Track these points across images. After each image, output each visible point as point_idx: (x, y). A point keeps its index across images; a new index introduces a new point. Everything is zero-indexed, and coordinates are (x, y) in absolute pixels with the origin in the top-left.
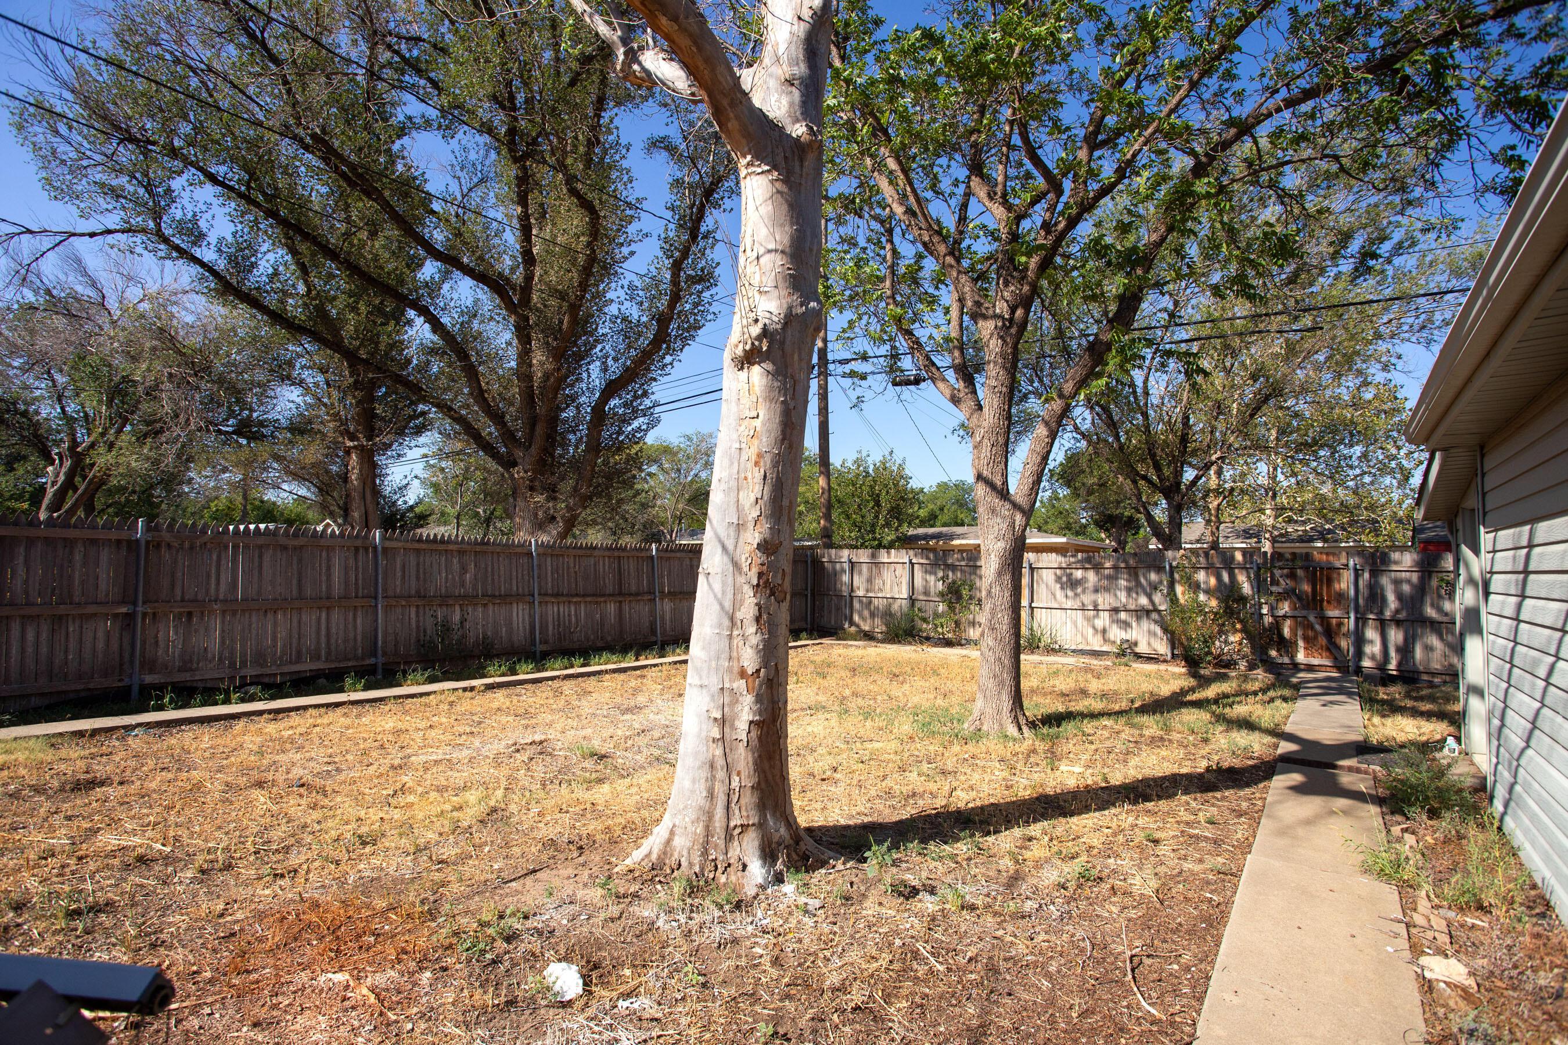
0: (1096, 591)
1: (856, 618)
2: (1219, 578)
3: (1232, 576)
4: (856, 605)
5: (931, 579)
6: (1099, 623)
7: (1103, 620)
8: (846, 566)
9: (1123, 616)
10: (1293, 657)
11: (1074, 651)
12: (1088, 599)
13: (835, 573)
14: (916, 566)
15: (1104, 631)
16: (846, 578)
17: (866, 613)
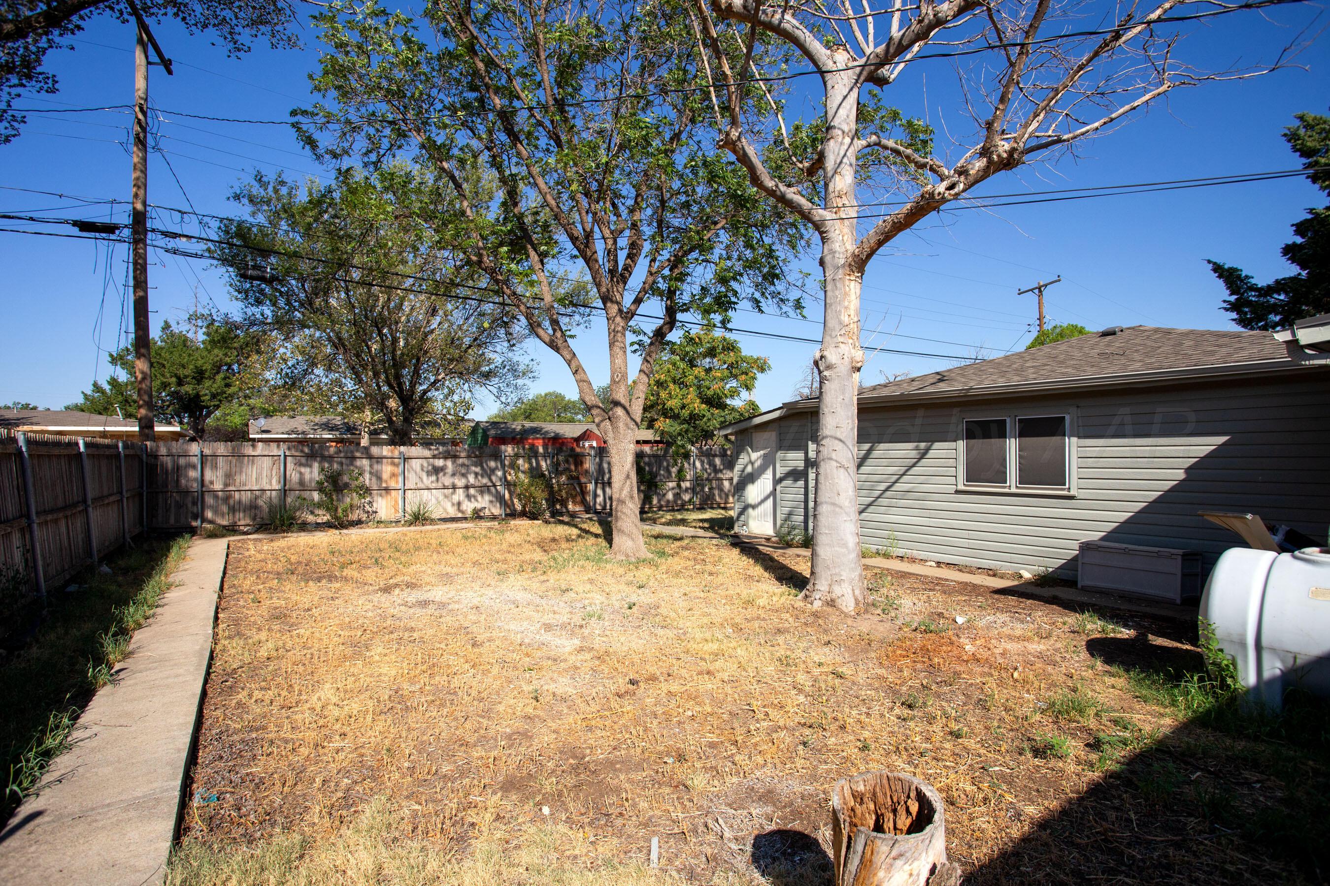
0: (453, 475)
1: (209, 514)
2: (530, 463)
3: (538, 463)
4: (209, 500)
5: (306, 470)
6: (456, 498)
7: (460, 495)
8: (195, 460)
9: (472, 491)
10: (566, 508)
11: (440, 520)
12: (447, 481)
13: (178, 469)
14: (289, 459)
15: (459, 504)
16: (193, 474)
17: (225, 509)
